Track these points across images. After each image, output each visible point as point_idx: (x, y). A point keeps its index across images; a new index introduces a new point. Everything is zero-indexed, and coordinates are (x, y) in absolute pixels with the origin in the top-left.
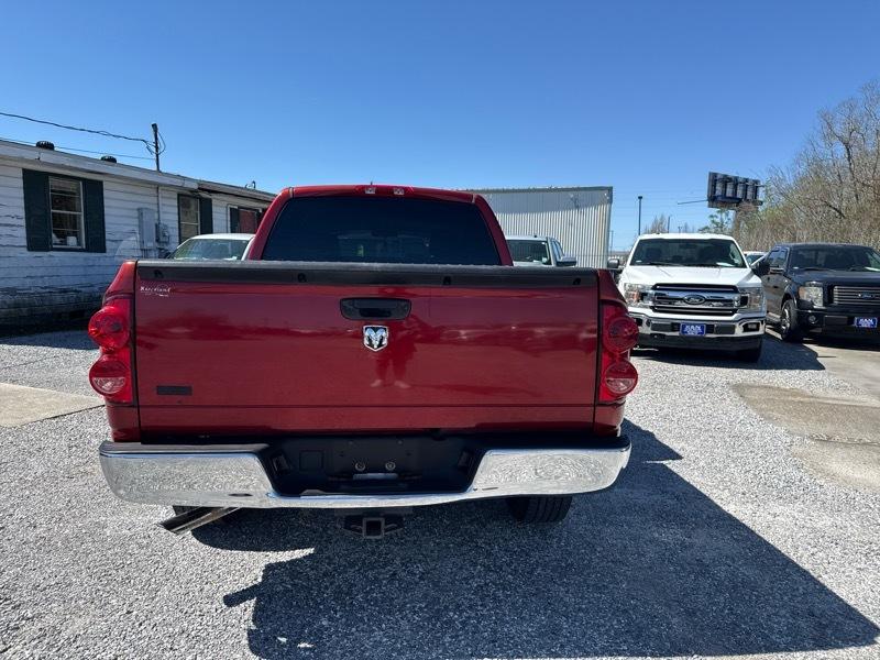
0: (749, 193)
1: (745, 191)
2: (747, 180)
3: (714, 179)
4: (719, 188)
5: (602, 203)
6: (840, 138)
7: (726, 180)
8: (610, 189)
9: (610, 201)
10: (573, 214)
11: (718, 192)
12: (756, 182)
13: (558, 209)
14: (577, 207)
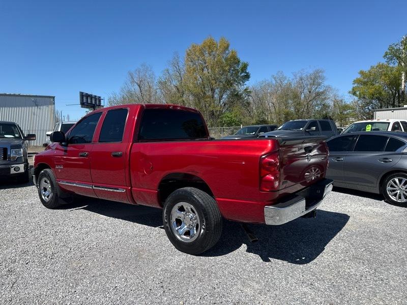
0: (97, 102)
1: (96, 101)
2: (95, 96)
3: (82, 95)
4: (85, 99)
5: (51, 104)
6: (137, 83)
7: (88, 96)
8: (54, 97)
9: (54, 104)
10: (35, 109)
11: (85, 101)
12: (100, 97)
13: (26, 106)
14: (37, 105)
